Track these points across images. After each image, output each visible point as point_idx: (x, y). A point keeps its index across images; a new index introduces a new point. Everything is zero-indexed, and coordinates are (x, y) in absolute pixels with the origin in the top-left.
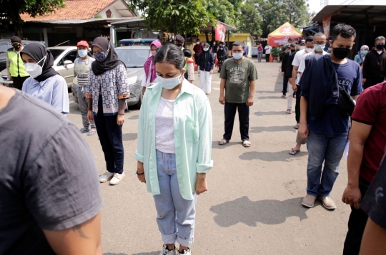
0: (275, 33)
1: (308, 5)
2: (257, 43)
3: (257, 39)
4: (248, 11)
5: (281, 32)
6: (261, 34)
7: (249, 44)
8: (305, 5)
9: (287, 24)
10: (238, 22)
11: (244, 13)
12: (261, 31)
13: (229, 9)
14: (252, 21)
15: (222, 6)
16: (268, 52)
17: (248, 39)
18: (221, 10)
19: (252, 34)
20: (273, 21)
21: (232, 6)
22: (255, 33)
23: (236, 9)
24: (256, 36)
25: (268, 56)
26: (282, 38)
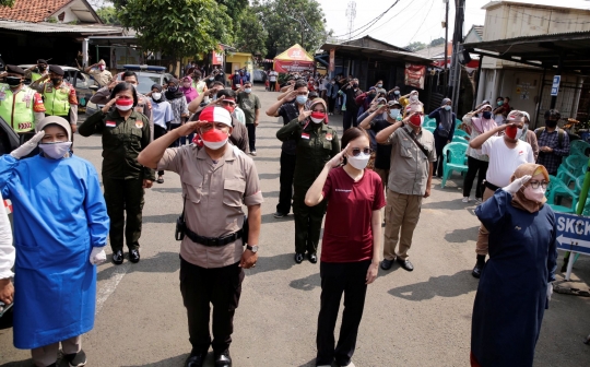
0: (283, 56)
1: (325, 21)
2: (261, 64)
3: (260, 59)
4: (250, 23)
5: (289, 55)
6: (266, 53)
7: (250, 67)
8: (322, 20)
9: (297, 46)
10: (236, 38)
11: (244, 25)
12: (265, 51)
13: (227, 23)
14: (255, 37)
15: (218, 19)
16: (273, 79)
17: (250, 60)
18: (217, 24)
19: (253, 54)
20: (281, 38)
21: (231, 19)
22: (258, 52)
23: (234, 22)
24: (260, 57)
25: (273, 84)
26: (290, 63)
